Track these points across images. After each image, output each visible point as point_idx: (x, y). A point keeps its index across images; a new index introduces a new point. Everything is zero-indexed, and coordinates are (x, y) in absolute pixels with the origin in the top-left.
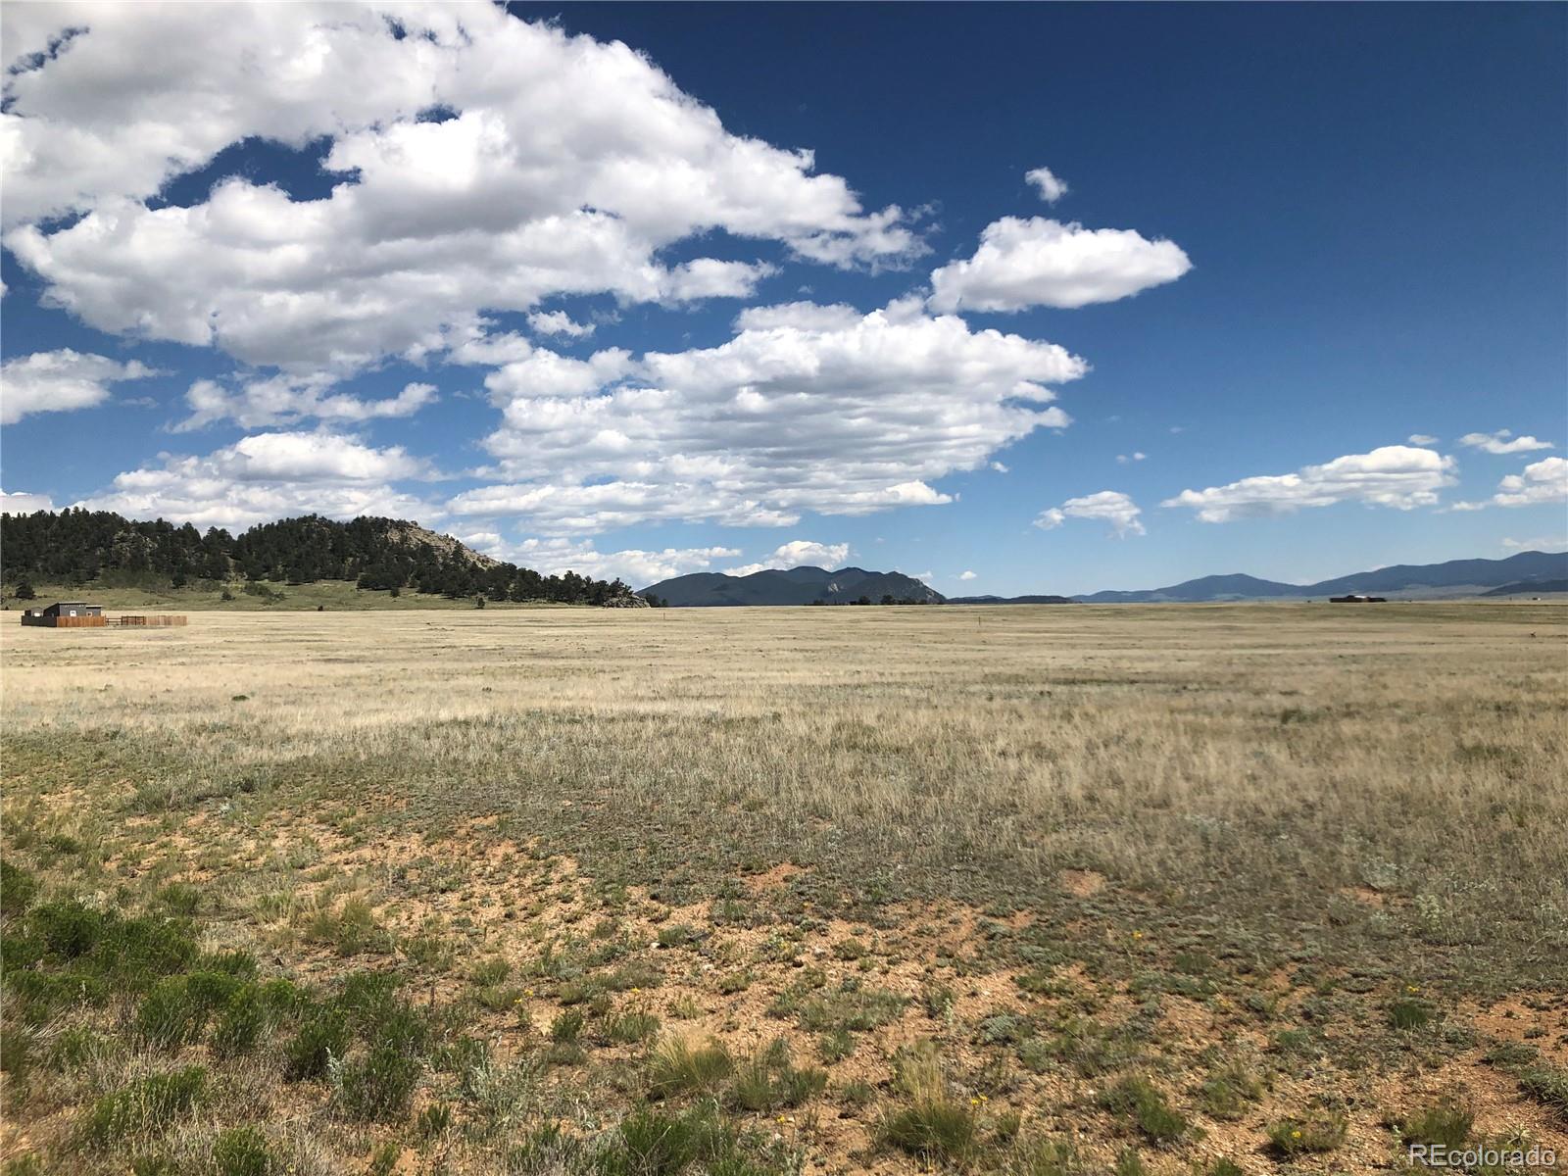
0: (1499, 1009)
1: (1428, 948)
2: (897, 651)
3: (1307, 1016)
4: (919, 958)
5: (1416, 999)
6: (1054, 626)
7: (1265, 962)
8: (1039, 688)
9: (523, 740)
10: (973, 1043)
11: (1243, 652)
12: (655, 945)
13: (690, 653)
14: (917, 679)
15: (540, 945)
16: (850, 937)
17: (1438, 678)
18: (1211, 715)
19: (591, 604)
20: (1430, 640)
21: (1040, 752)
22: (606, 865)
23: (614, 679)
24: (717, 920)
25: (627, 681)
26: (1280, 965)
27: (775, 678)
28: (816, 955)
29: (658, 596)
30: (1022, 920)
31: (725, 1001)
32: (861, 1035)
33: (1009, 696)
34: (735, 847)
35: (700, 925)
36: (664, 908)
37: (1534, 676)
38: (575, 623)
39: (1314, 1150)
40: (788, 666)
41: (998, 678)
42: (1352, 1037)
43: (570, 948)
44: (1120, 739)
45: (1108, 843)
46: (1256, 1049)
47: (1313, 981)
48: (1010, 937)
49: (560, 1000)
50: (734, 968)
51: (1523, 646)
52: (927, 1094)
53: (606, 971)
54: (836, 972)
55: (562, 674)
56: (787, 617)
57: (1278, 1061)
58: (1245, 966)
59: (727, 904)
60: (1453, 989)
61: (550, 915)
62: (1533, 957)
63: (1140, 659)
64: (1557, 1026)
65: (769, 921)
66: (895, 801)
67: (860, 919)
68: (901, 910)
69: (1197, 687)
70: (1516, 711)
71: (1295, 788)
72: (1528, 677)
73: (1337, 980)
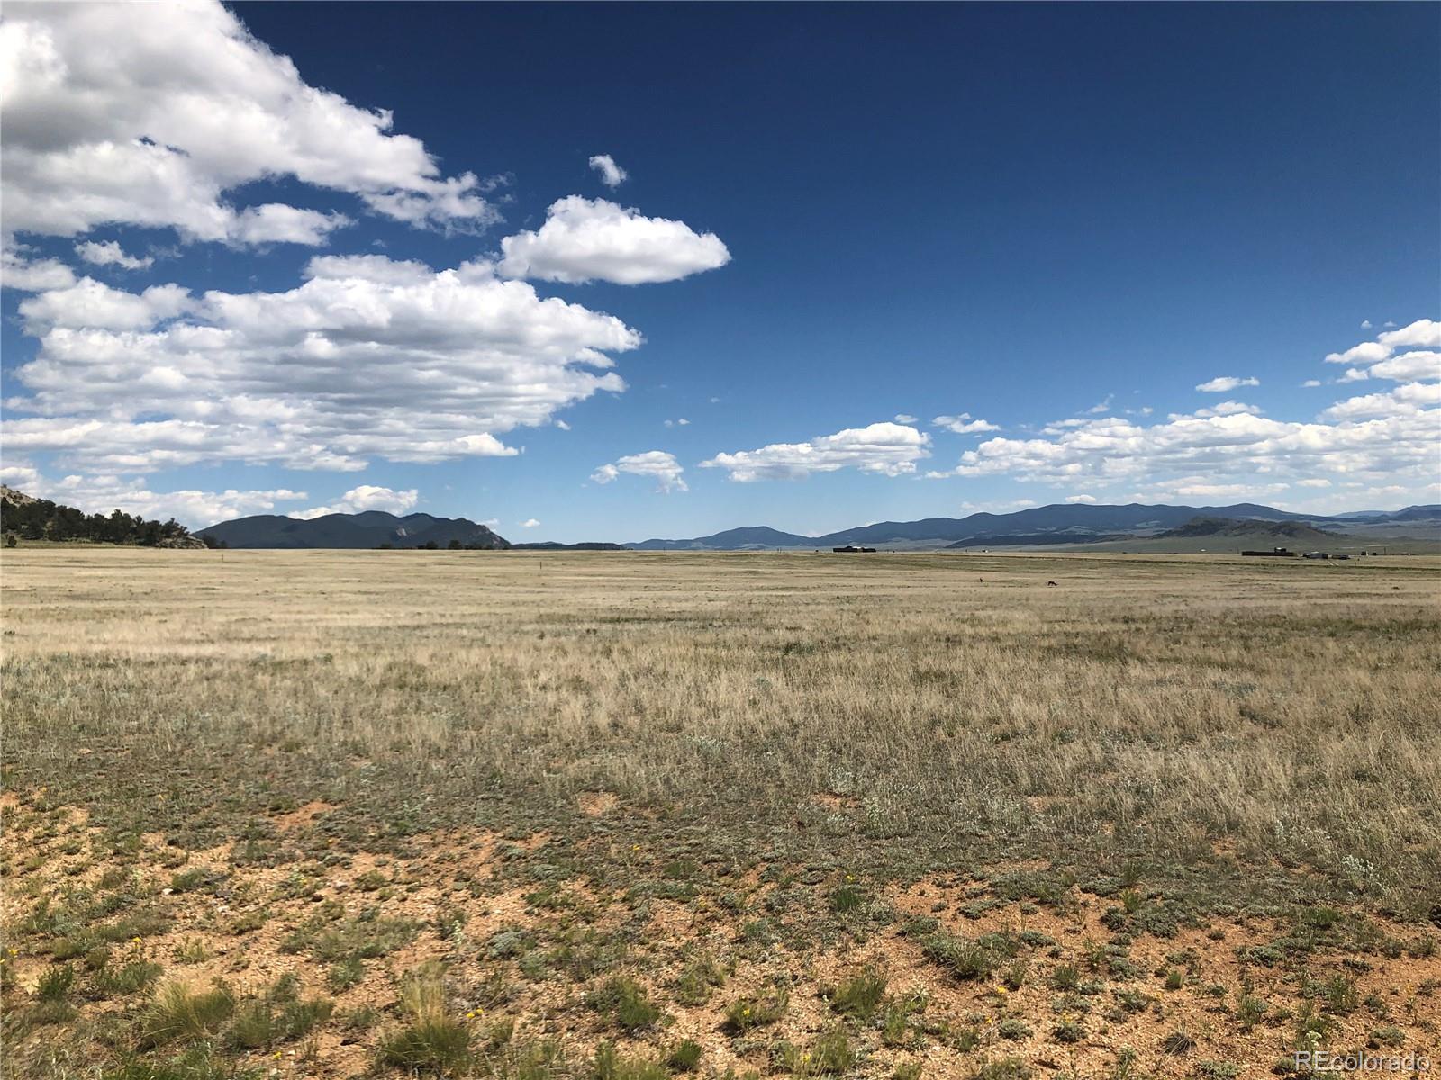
0: (915, 889)
1: (868, 842)
2: (461, 593)
3: (769, 908)
4: (438, 884)
5: (853, 886)
6: (608, 570)
7: (740, 863)
8: (587, 626)
9: (43, 686)
10: (480, 959)
11: (761, 593)
12: (167, 891)
13: (248, 596)
14: (475, 620)
15: (36, 901)
16: (373, 868)
17: (907, 615)
18: (728, 648)
19: (141, 544)
20: (908, 584)
21: (578, 685)
22: (121, 813)
23: (160, 622)
24: (238, 861)
25: (175, 624)
26: (753, 866)
27: (335, 620)
28: (337, 888)
29: (218, 537)
30: (538, 841)
31: (236, 942)
32: (374, 962)
33: (559, 634)
34: (265, 788)
35: (218, 868)
36: (182, 853)
37: (977, 613)
38: (122, 564)
39: (761, 1023)
40: (349, 608)
41: (551, 618)
42: (803, 922)
43: (71, 901)
44: (650, 670)
45: (624, 765)
46: (725, 940)
47: (776, 877)
48: (524, 858)
49: (52, 956)
50: (251, 908)
51: (973, 589)
52: (429, 1013)
53: (109, 922)
54: (354, 904)
55: (102, 616)
56: (352, 559)
57: (741, 949)
58: (724, 869)
59: (251, 845)
60: (883, 875)
61: (51, 869)
62: (945, 844)
63: (678, 600)
64: (956, 900)
65: (293, 859)
66: (434, 736)
67: (384, 851)
68: (426, 839)
69: (721, 623)
70: (960, 642)
71: (786, 710)
72: (973, 614)
73: (796, 875)
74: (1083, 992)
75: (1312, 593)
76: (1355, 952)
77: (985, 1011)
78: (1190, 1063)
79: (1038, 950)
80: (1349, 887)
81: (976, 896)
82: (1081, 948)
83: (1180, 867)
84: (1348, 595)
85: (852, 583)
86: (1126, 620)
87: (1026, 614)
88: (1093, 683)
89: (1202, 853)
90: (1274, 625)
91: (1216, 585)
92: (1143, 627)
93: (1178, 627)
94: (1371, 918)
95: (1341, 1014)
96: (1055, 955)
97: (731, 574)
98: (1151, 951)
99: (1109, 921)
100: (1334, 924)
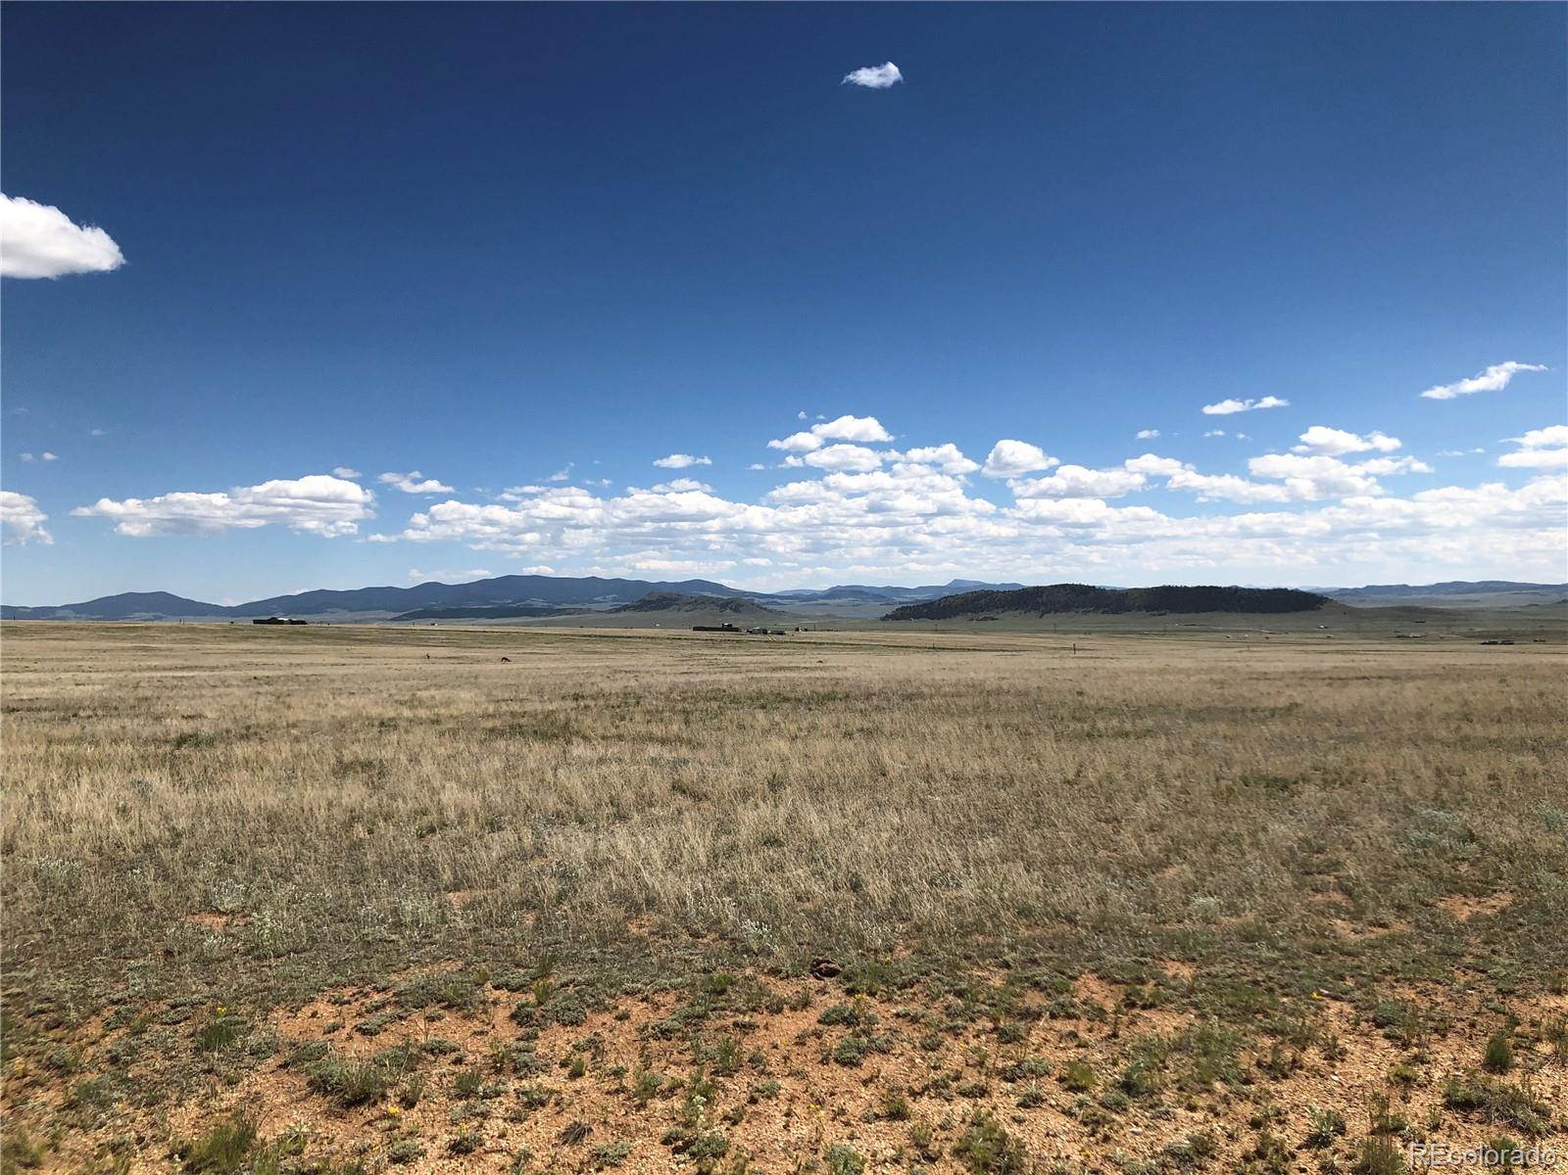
0: (307, 1010)
1: (255, 964)
3: (114, 1060)
5: (228, 1018)
7: (78, 1011)
11: (154, 674)
17: (338, 698)
18: (96, 743)
20: (343, 661)
26: (96, 1012)
37: (419, 693)
42: (157, 1072)
46: (48, 1109)
47: (128, 1021)
51: (418, 667)
57: (71, 1117)
58: (56, 1020)
60: (266, 1000)
62: (347, 955)
63: (30, 684)
64: (353, 1017)
69: (90, 713)
70: (396, 727)
71: (167, 818)
72: (414, 695)
73: (155, 1015)
74: (486, 1096)
75: (751, 667)
76: (744, 1013)
77: (375, 1137)
78: (585, 1151)
79: (441, 1058)
80: (748, 950)
81: (377, 1009)
82: (487, 1050)
83: (595, 951)
84: (782, 668)
85: (274, 661)
86: (576, 698)
87: (472, 694)
88: (533, 765)
89: (620, 934)
90: (715, 698)
91: (668, 660)
92: (592, 703)
93: (626, 702)
94: (762, 979)
95: (727, 1075)
96: (458, 1061)
97: (112, 650)
98: (559, 1042)
99: (519, 1017)
100: (729, 988)
